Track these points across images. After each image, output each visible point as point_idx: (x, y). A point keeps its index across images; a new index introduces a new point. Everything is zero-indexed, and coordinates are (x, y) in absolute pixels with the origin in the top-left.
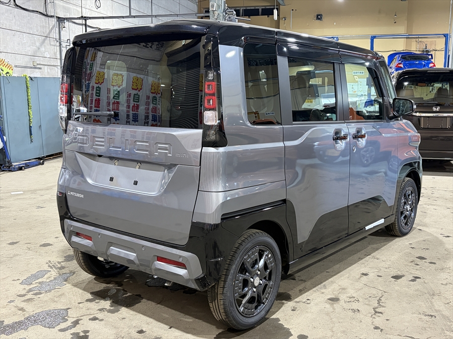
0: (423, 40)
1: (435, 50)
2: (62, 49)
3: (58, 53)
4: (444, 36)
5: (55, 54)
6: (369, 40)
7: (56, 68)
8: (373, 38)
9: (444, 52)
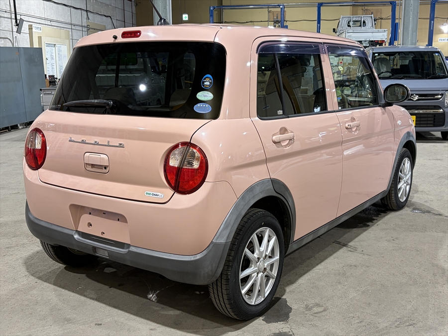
0: (369, 8)
1: (381, 19)
4: (391, 4)
6: (316, 8)
8: (320, 5)
9: (390, 20)
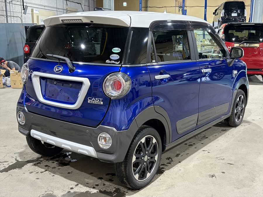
2: (7, 4)
3: (4, 7)
5: (2, 7)
7: (3, 17)
9: (250, 7)
